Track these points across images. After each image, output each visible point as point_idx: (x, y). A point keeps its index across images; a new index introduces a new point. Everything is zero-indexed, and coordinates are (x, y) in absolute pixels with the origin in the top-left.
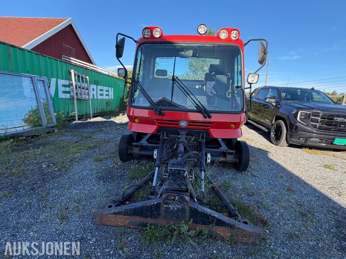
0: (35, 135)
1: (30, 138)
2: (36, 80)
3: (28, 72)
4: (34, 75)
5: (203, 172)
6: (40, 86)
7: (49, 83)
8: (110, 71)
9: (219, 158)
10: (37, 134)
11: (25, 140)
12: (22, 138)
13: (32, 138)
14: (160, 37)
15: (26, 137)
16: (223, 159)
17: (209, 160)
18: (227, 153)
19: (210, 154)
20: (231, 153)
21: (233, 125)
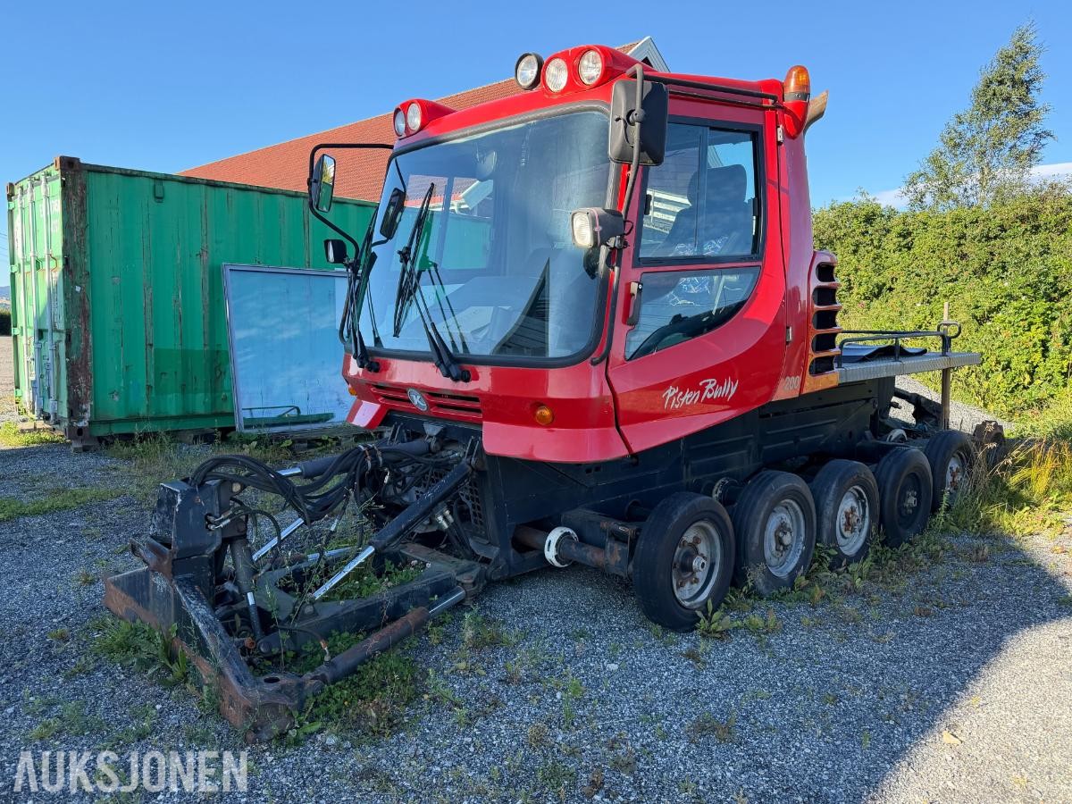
0: (320, 440)
1: (306, 445)
5: (374, 549)
9: (588, 551)
10: (325, 437)
11: (289, 448)
12: (288, 443)
13: (309, 447)
14: (421, 128)
15: (294, 442)
16: (597, 558)
17: (549, 550)
18: (611, 534)
19: (568, 530)
20: (621, 533)
21: (546, 412)
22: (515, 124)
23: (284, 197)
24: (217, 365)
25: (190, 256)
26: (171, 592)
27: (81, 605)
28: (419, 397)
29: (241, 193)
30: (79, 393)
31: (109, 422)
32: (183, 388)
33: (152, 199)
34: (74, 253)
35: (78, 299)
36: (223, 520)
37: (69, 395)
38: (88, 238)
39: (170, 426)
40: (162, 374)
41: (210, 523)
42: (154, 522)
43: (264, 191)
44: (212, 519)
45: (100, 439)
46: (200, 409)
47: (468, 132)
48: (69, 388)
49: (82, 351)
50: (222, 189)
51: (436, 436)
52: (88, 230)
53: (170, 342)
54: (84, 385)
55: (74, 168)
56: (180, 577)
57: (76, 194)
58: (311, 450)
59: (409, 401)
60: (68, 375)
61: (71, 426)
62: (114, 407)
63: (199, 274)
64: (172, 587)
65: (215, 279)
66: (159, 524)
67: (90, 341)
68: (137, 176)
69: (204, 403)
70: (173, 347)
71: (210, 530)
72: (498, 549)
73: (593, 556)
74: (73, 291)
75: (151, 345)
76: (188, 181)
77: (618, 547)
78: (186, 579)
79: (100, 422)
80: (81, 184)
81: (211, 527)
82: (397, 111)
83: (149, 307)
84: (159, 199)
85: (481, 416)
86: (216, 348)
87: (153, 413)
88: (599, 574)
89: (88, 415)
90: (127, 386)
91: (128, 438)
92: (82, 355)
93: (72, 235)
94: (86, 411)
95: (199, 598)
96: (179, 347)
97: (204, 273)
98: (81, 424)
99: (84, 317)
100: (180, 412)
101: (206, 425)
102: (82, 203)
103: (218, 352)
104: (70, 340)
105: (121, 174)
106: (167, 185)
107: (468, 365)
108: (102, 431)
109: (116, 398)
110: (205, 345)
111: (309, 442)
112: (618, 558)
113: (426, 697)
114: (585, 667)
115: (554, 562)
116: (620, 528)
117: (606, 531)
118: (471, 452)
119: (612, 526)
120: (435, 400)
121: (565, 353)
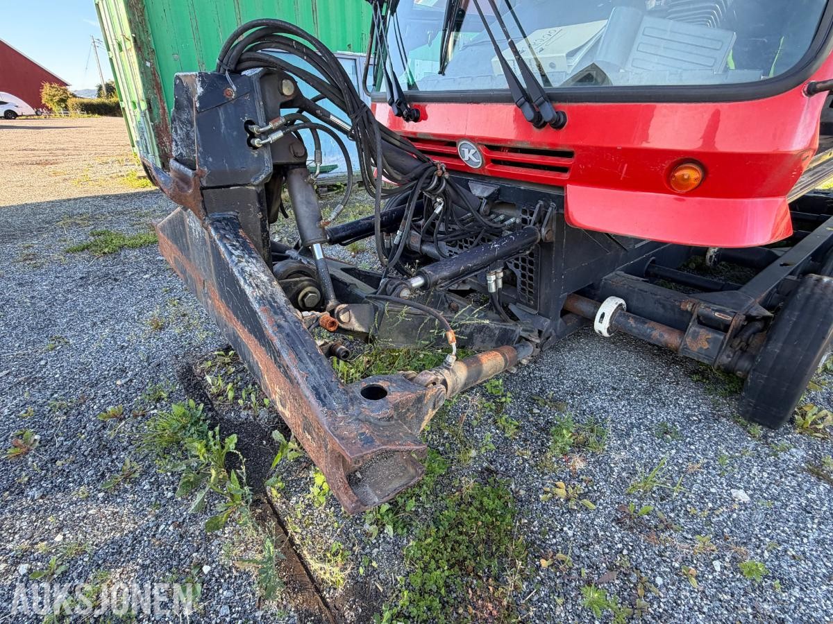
0: (335, 186)
3: (350, 47)
4: (359, 54)
9: (653, 329)
10: (339, 184)
13: (329, 190)
16: (669, 338)
17: (601, 321)
18: (698, 317)
19: (622, 301)
20: (717, 320)
21: (691, 174)
26: (207, 237)
28: (473, 151)
30: (166, 150)
34: (139, 32)
35: (150, 73)
36: (272, 131)
38: (147, 18)
41: (253, 136)
44: (255, 129)
48: (158, 146)
49: (161, 117)
51: (487, 198)
52: (145, 10)
54: (167, 144)
56: (217, 216)
59: (456, 156)
64: (207, 229)
66: (182, 140)
67: (166, 108)
71: (255, 148)
72: (549, 321)
73: (661, 335)
74: (145, 66)
77: (706, 334)
81: (256, 142)
85: (566, 176)
92: (162, 119)
93: (134, 15)
95: (245, 246)
99: (158, 89)
104: (151, 108)
107: (563, 104)
111: (328, 187)
112: (706, 346)
113: (544, 563)
114: (705, 492)
115: (606, 334)
116: (716, 314)
117: (691, 314)
118: (540, 221)
119: (702, 309)
120: (497, 155)
121: (752, 75)
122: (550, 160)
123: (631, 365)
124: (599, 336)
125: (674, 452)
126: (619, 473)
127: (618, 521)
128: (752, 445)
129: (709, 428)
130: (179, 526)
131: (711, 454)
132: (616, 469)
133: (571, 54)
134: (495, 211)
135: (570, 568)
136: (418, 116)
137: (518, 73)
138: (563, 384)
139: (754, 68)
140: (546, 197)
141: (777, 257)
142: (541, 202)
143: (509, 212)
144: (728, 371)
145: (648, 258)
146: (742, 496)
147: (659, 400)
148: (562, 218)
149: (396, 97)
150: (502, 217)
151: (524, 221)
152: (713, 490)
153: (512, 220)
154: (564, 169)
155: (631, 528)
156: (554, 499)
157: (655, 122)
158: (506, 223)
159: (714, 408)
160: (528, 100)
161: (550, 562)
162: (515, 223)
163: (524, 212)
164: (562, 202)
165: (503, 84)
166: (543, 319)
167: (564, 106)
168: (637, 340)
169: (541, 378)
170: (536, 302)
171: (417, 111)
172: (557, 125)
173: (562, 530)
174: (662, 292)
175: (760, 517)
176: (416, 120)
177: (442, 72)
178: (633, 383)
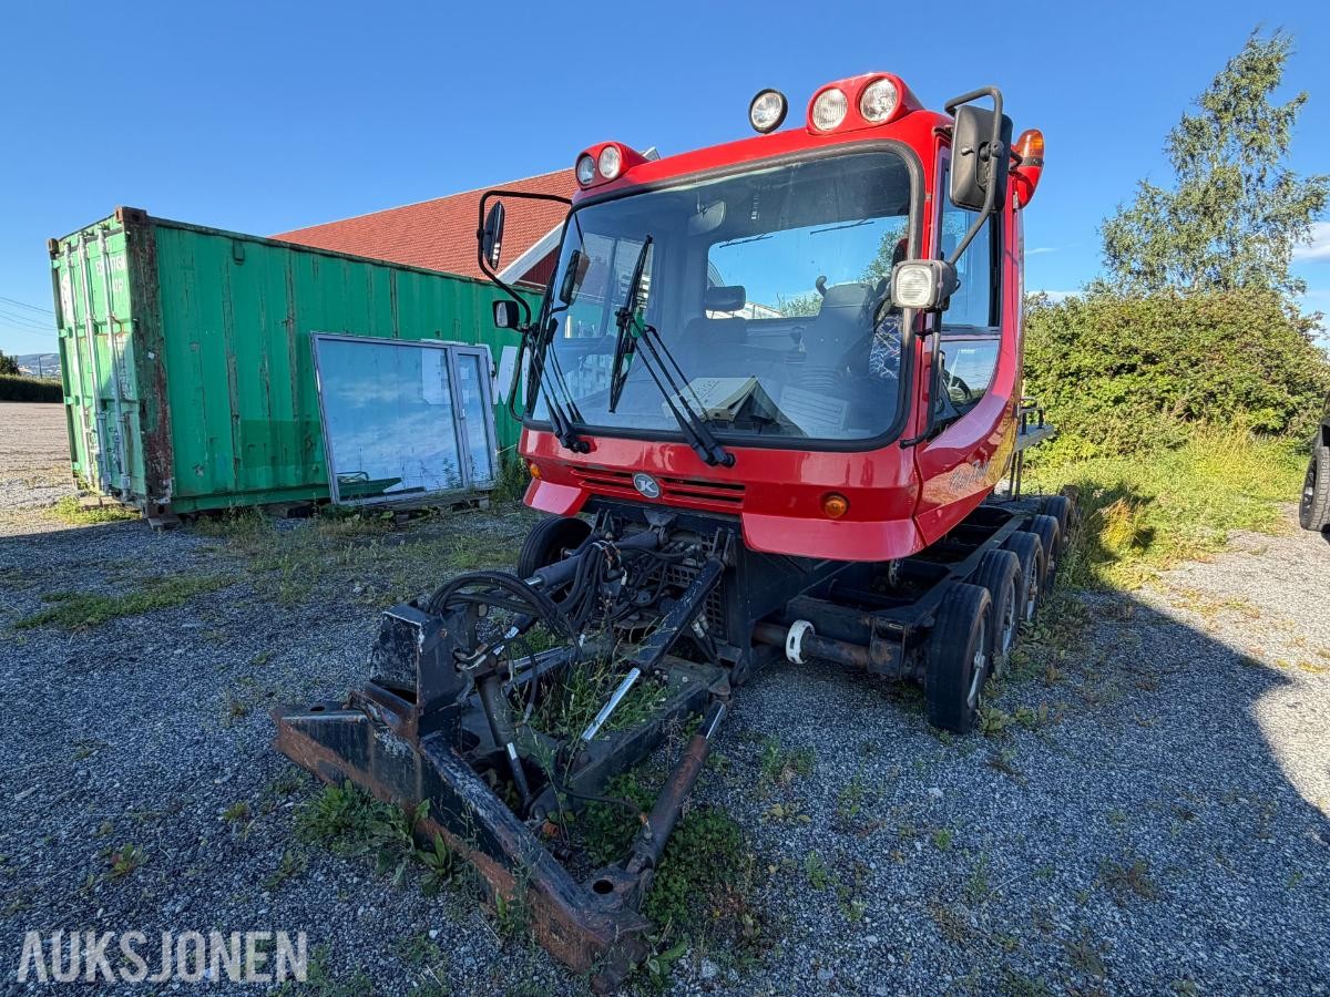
0: (420, 511)
1: (407, 516)
2: (455, 356)
3: (437, 335)
4: (451, 342)
5: (639, 672)
6: (465, 371)
7: (495, 363)
8: (757, 308)
9: (842, 648)
10: (425, 508)
11: (391, 520)
12: (388, 515)
13: (411, 517)
14: (620, 175)
15: (395, 513)
16: (856, 655)
17: (792, 647)
18: (877, 631)
19: (808, 624)
20: (892, 631)
21: (839, 503)
22: (769, 166)
23: (371, 266)
24: (309, 438)
25: (276, 324)
26: (416, 757)
27: (245, 752)
28: (649, 483)
29: (326, 259)
30: (158, 468)
31: (194, 498)
32: (274, 460)
33: (231, 260)
34: (145, 316)
35: (152, 367)
37: (146, 470)
38: (159, 299)
39: (261, 499)
40: (250, 446)
41: (461, 662)
42: (375, 661)
43: (350, 259)
44: (463, 656)
45: (183, 517)
46: (292, 482)
47: (697, 177)
48: (146, 463)
49: (159, 423)
50: (307, 254)
51: (665, 526)
52: (160, 292)
53: (257, 414)
54: (163, 460)
55: (140, 222)
56: (429, 738)
57: (143, 251)
58: (413, 521)
59: (632, 487)
60: (144, 449)
61: (150, 504)
62: (199, 483)
63: (286, 344)
64: (418, 751)
65: (303, 347)
67: (169, 412)
68: (213, 234)
69: (296, 475)
70: (261, 419)
71: (461, 672)
72: (740, 651)
73: (850, 654)
74: (146, 358)
75: (237, 417)
76: (271, 244)
77: (886, 646)
78: (435, 739)
79: (184, 498)
80: (150, 240)
81: (462, 667)
82: (584, 156)
83: (233, 377)
84: (240, 261)
86: (307, 419)
87: (241, 488)
88: (859, 675)
89: (169, 492)
90: (212, 460)
91: (216, 515)
92: (160, 426)
93: (141, 296)
94: (167, 487)
95: (462, 767)
96: (267, 419)
97: (291, 341)
98: (162, 501)
99: (161, 386)
100: (270, 486)
101: (301, 498)
102: (151, 262)
103: (308, 423)
104: (144, 411)
105: (196, 231)
106: (246, 246)
107: (730, 447)
108: (187, 508)
109: (201, 473)
110: (295, 416)
112: (888, 658)
113: (772, 869)
114: (906, 795)
115: (799, 661)
116: (890, 625)
117: (870, 628)
118: (721, 547)
119: (879, 622)
120: (673, 487)
121: (865, 434)
122: (724, 492)
123: (830, 694)
124: (793, 663)
125: (876, 766)
126: (830, 790)
127: (833, 828)
128: (944, 751)
129: (907, 741)
130: (381, 906)
131: (910, 763)
132: (826, 787)
133: (732, 407)
134: (674, 539)
135: (796, 871)
136: (587, 448)
137: (688, 418)
138: (764, 719)
139: (866, 428)
140: (724, 524)
141: (948, 572)
142: (719, 529)
143: (687, 539)
144: (911, 681)
145: (830, 580)
146: (937, 792)
147: (860, 723)
148: (741, 543)
149: (565, 431)
150: (681, 545)
151: (705, 547)
152: (913, 792)
153: (692, 547)
154: (738, 500)
155: (846, 832)
156: (772, 819)
157: (805, 464)
158: (688, 550)
159: (910, 724)
160: (702, 444)
161: (777, 867)
162: (695, 550)
163: (704, 539)
164: (739, 528)
165: (675, 426)
166: (734, 649)
167: (731, 449)
168: (828, 662)
169: (741, 717)
170: (725, 632)
171: (588, 444)
172: (728, 464)
173: (784, 844)
174: (845, 612)
175: (951, 806)
176: (586, 451)
177: (612, 410)
178: (833, 710)
